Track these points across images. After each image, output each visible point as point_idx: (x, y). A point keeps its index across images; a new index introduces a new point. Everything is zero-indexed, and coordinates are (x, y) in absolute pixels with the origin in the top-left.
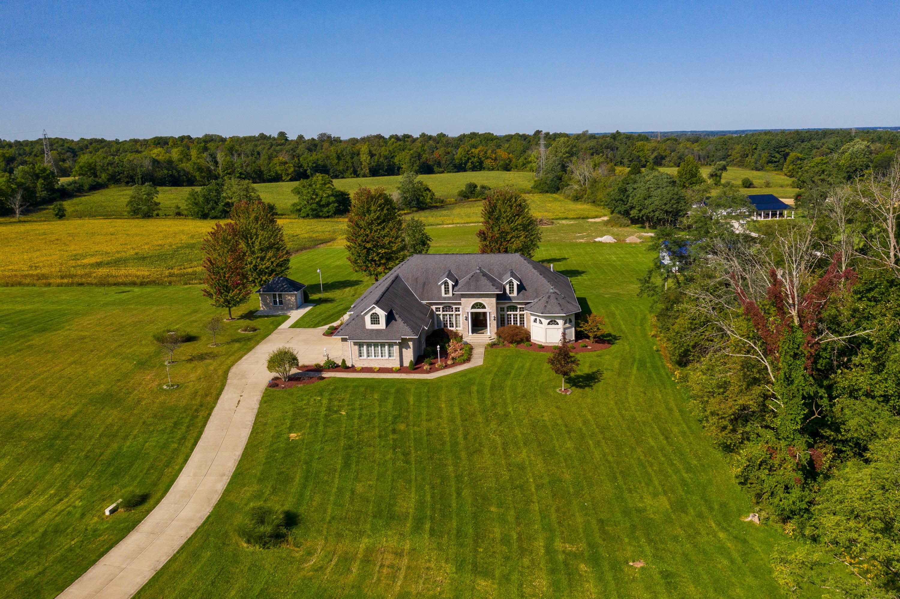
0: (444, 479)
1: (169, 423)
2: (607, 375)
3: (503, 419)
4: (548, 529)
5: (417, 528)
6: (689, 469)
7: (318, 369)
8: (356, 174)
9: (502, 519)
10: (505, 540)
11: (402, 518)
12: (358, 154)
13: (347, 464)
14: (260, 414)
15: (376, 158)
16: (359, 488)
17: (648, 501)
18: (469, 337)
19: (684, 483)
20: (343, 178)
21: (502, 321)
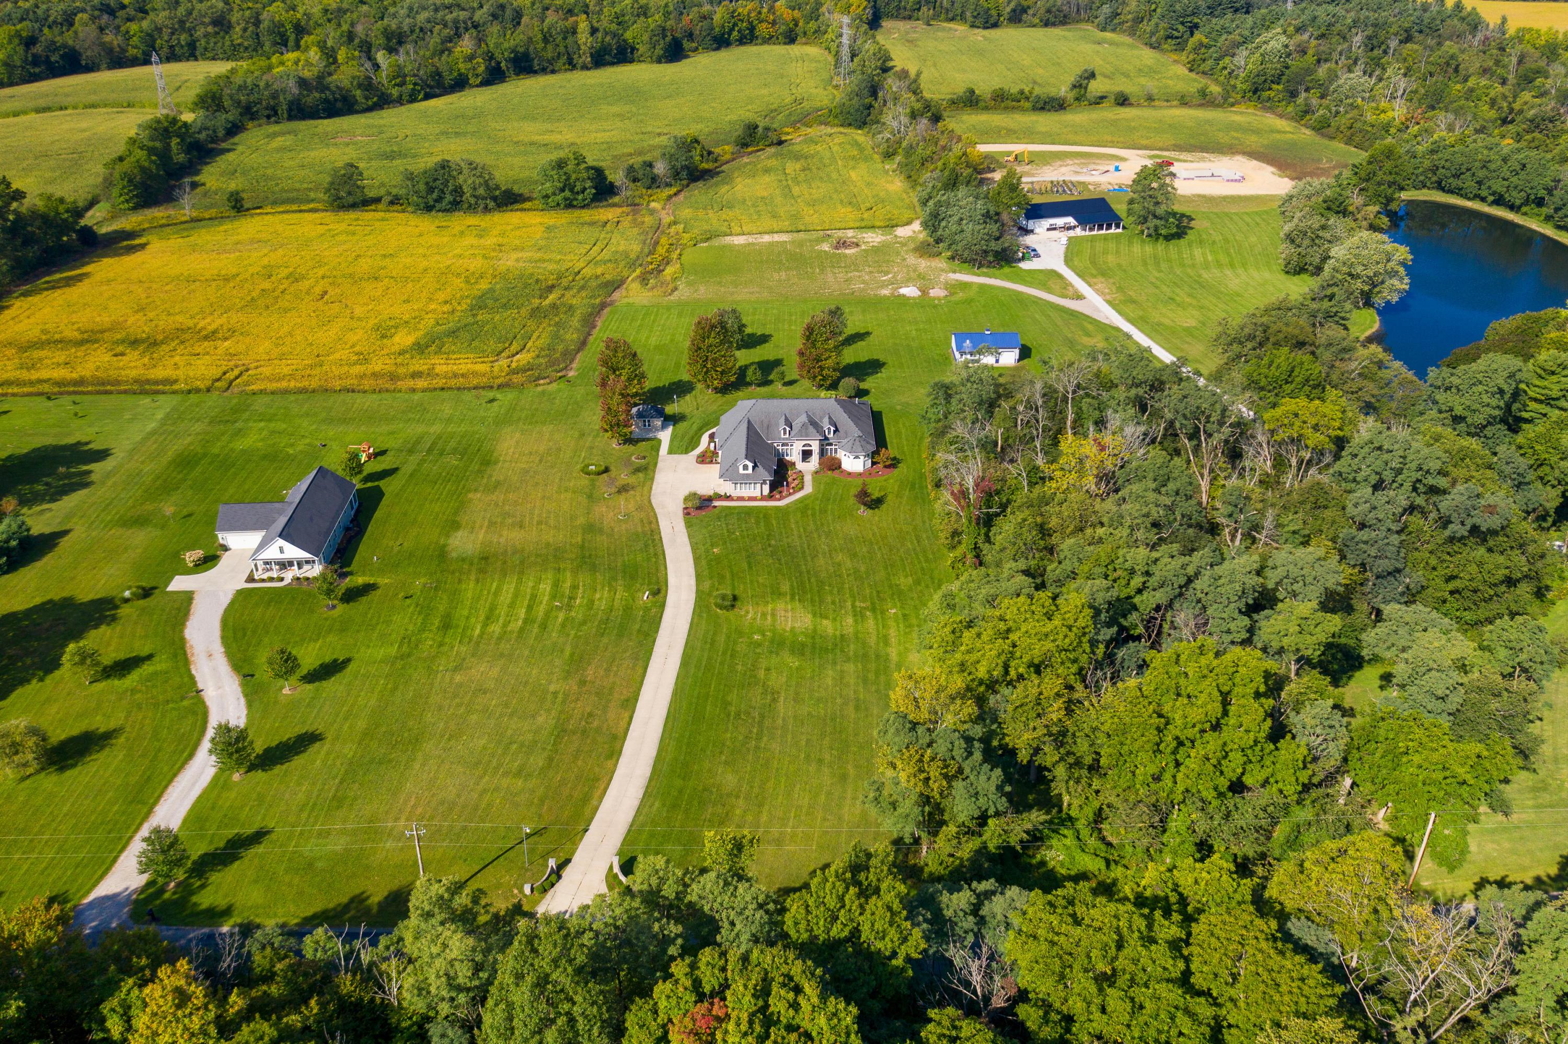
0: (801, 573)
1: (641, 544)
2: (889, 497)
3: (828, 534)
4: (853, 597)
5: (792, 598)
6: (927, 560)
7: (710, 499)
8: (572, 65)
9: (831, 592)
10: (833, 603)
11: (785, 594)
12: (574, 32)
13: (750, 568)
14: (690, 537)
15: (600, 35)
16: (761, 580)
17: (902, 580)
18: (800, 466)
19: (922, 569)
20: (553, 72)
21: (822, 453)
